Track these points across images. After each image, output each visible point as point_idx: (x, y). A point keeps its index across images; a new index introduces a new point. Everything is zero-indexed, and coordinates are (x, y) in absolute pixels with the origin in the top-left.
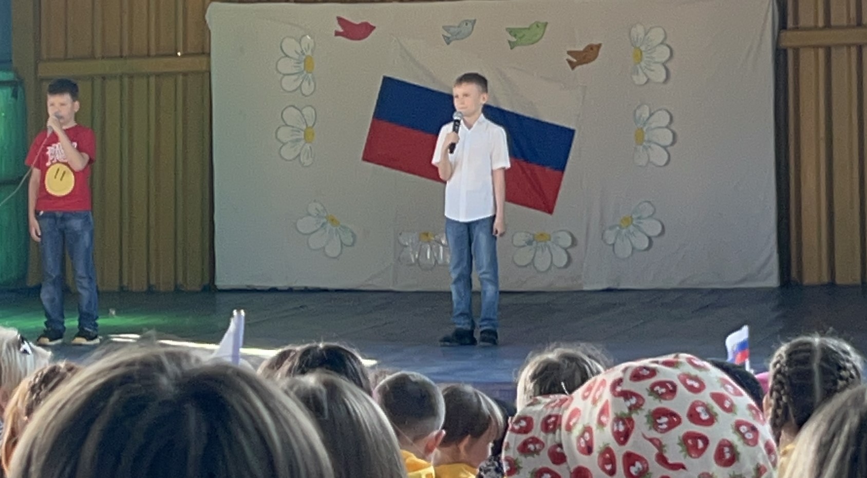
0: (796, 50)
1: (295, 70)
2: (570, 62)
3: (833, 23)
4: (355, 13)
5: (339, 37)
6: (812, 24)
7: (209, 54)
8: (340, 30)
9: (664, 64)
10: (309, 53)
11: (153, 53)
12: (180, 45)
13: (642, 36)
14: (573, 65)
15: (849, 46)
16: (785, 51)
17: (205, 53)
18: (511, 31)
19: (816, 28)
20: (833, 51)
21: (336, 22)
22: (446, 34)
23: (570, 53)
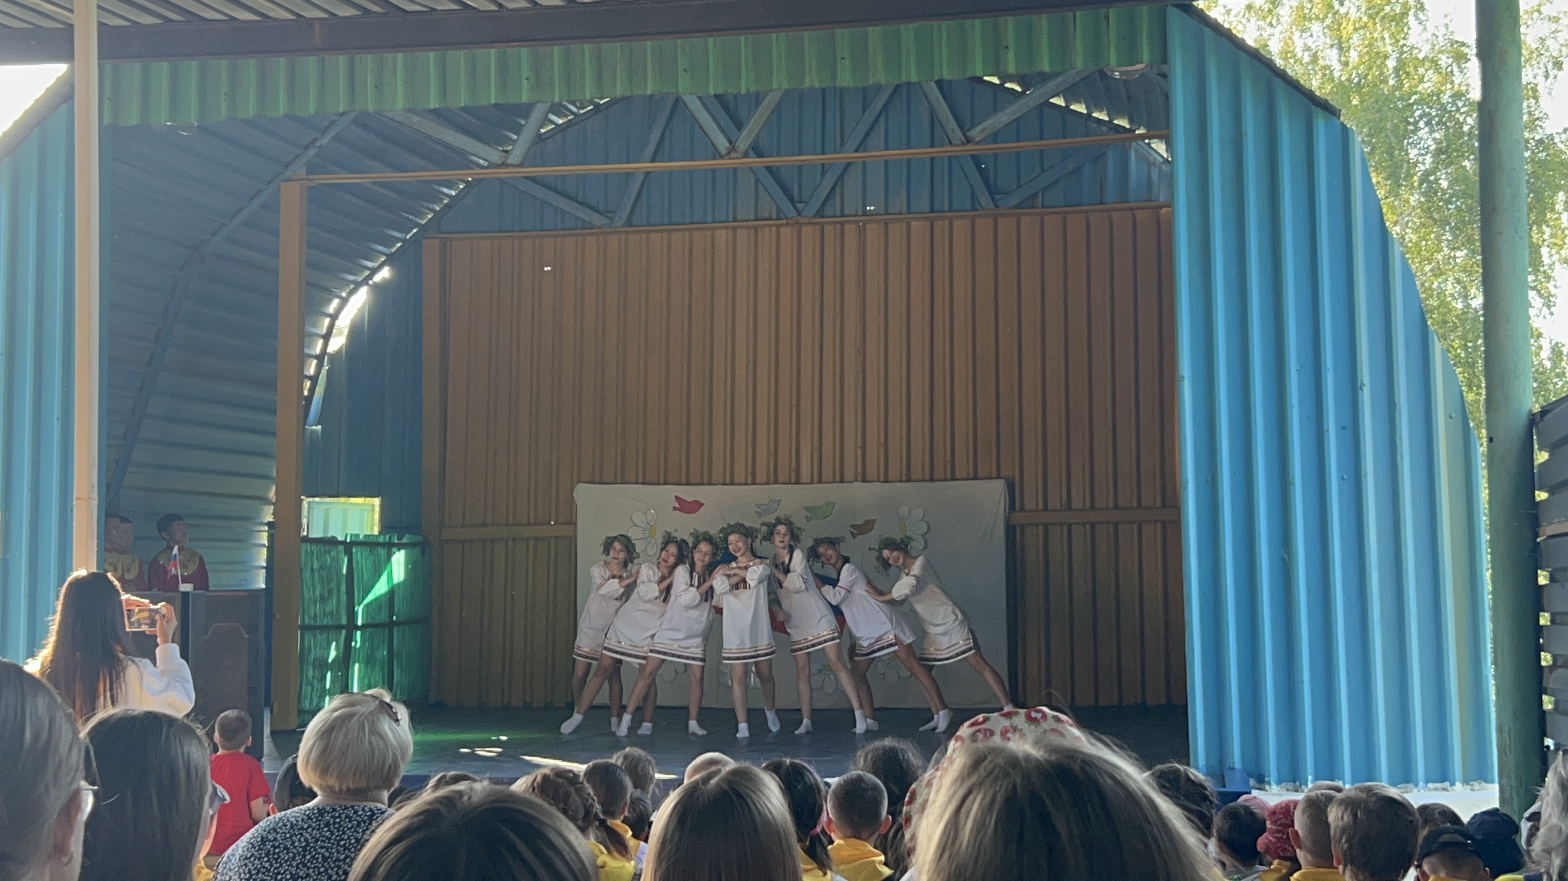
0: (1023, 527)
1: (641, 536)
2: (852, 533)
3: (1049, 507)
4: (689, 493)
5: (677, 512)
6: (1034, 507)
7: (575, 524)
8: (677, 506)
9: (923, 536)
10: (653, 523)
11: (532, 522)
12: (553, 516)
13: (907, 512)
14: (854, 536)
15: (1062, 525)
16: (1014, 527)
17: (572, 522)
18: (808, 509)
19: (1037, 510)
20: (1049, 527)
21: (674, 499)
22: (758, 510)
23: (852, 526)
